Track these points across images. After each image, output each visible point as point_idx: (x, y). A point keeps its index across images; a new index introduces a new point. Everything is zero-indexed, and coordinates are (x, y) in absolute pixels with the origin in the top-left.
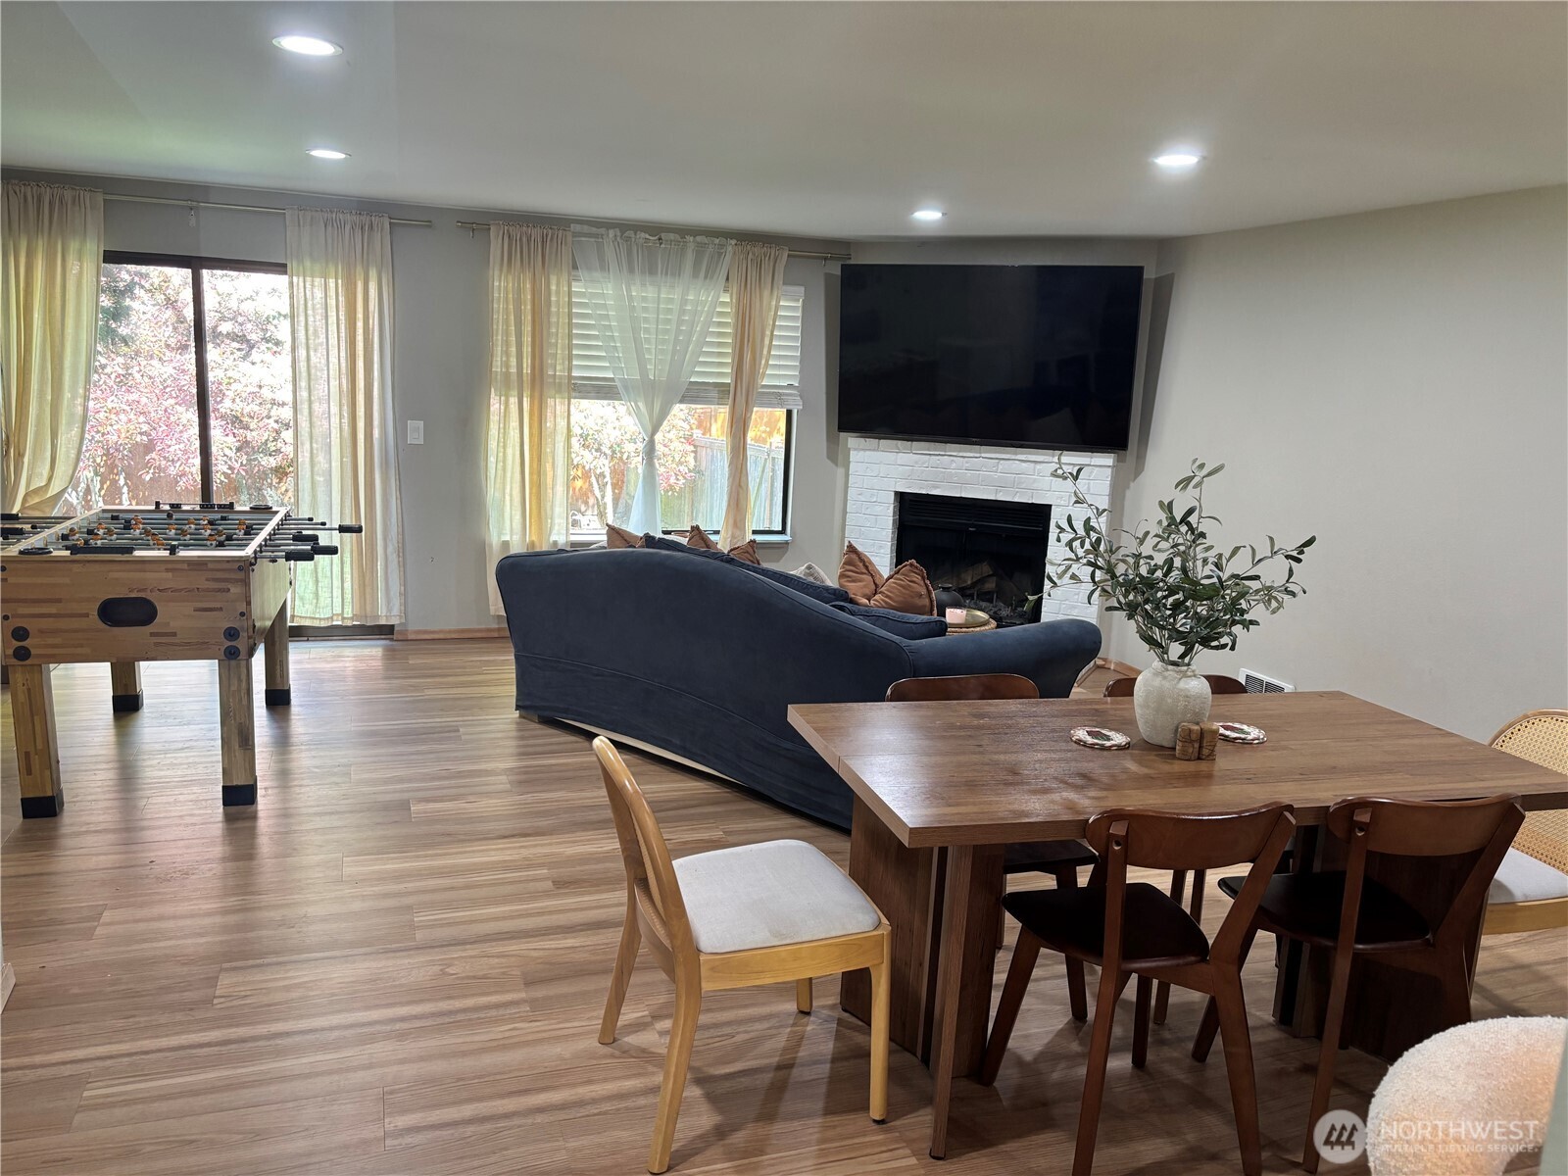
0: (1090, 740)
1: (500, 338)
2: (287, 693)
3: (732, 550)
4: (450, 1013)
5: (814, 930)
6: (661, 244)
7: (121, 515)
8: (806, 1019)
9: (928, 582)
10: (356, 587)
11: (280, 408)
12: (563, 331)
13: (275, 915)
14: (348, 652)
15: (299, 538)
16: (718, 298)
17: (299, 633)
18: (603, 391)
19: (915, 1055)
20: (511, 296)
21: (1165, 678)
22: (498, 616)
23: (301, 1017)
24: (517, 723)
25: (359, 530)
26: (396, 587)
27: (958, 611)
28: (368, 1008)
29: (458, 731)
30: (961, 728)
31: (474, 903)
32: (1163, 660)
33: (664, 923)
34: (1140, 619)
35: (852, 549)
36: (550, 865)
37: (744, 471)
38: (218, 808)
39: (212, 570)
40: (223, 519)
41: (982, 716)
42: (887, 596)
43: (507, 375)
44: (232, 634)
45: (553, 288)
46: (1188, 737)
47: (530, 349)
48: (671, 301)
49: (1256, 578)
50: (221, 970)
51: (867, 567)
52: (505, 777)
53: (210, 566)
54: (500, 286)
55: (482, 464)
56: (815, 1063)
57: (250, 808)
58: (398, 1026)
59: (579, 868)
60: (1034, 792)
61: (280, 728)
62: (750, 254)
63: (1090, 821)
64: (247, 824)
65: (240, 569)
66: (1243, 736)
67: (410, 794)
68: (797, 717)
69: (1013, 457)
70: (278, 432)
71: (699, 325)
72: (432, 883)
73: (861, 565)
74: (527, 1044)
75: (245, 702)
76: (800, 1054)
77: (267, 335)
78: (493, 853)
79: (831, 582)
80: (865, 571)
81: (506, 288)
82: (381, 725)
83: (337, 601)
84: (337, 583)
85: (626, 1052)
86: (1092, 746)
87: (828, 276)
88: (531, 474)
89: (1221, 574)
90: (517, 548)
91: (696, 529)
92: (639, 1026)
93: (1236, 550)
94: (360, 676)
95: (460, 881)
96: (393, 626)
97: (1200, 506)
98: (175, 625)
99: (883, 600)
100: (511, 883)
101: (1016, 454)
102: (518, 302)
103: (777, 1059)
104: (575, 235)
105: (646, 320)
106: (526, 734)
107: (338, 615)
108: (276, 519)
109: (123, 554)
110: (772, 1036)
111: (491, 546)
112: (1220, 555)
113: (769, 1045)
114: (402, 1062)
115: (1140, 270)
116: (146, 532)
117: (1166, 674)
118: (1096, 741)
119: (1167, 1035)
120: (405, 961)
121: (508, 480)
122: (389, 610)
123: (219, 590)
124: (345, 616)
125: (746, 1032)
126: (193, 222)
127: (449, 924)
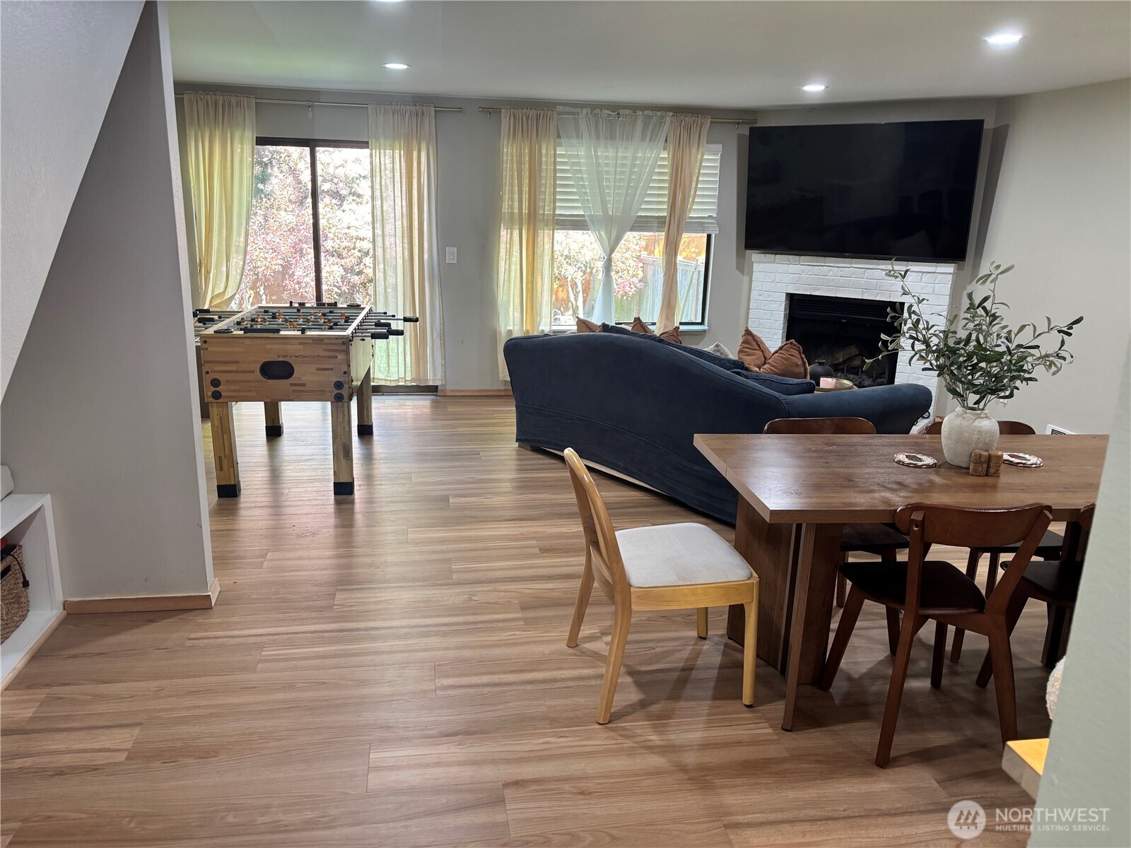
0: (907, 461)
1: (507, 188)
2: (371, 427)
3: (662, 334)
4: (475, 623)
5: (705, 577)
6: (619, 118)
7: (270, 310)
8: (704, 642)
9: (803, 356)
10: (413, 360)
11: (361, 242)
12: (550, 182)
13: (367, 560)
14: (408, 403)
15: (378, 325)
16: (659, 155)
17: (378, 390)
18: (577, 224)
19: (776, 669)
20: (515, 159)
21: (964, 418)
22: (505, 381)
23: (385, 620)
24: (517, 451)
25: (417, 320)
26: (439, 361)
27: (830, 380)
28: (425, 617)
29: (479, 454)
30: (815, 451)
31: (489, 559)
32: (964, 407)
33: (608, 568)
34: (947, 377)
35: (748, 332)
36: (537, 539)
37: (674, 280)
38: (331, 496)
39: (327, 344)
40: (331, 312)
41: (832, 445)
42: (773, 366)
43: (512, 214)
44: (339, 385)
45: (544, 152)
46: (978, 460)
47: (527, 196)
48: (625, 158)
49: (1037, 347)
50: (337, 590)
51: (759, 346)
52: (508, 484)
53: (326, 341)
54: (508, 151)
55: (495, 276)
56: (708, 668)
57: (350, 497)
58: (443, 628)
59: (556, 542)
60: (861, 492)
61: (367, 449)
62: (683, 122)
63: (898, 511)
64: (350, 506)
65: (343, 343)
66: (1024, 462)
67: (451, 492)
68: (702, 442)
69: (876, 267)
70: (361, 258)
71: (645, 175)
72: (463, 546)
73: (755, 343)
74: (522, 644)
75: (347, 429)
76: (698, 663)
77: (353, 191)
78: (501, 530)
79: (733, 355)
80: (757, 348)
81: (512, 153)
82: (429, 449)
83: (402, 370)
84: (401, 358)
85: (583, 653)
86: (908, 465)
87: (740, 136)
88: (527, 284)
89: (1010, 345)
90: (517, 334)
91: (638, 320)
92: (592, 638)
93: (1023, 327)
94: (416, 418)
95: (480, 545)
96: (437, 386)
97: (994, 295)
98: (304, 379)
99: (770, 369)
100: (513, 548)
101: (879, 265)
102: (520, 163)
103: (682, 664)
104: (559, 114)
105: (607, 172)
106: (523, 457)
107: (402, 378)
108: (364, 313)
109: (274, 333)
110: (679, 651)
111: (500, 333)
112: (1010, 332)
113: (678, 656)
114: (446, 649)
115: (981, 122)
116: (286, 320)
117: (965, 416)
118: (911, 462)
119: (960, 669)
120: (446, 592)
121: (512, 288)
122: (435, 375)
123: (331, 357)
124: (407, 379)
125: (662, 647)
126: (310, 115)
127: (474, 571)
